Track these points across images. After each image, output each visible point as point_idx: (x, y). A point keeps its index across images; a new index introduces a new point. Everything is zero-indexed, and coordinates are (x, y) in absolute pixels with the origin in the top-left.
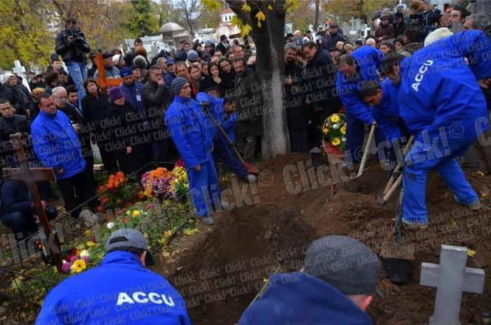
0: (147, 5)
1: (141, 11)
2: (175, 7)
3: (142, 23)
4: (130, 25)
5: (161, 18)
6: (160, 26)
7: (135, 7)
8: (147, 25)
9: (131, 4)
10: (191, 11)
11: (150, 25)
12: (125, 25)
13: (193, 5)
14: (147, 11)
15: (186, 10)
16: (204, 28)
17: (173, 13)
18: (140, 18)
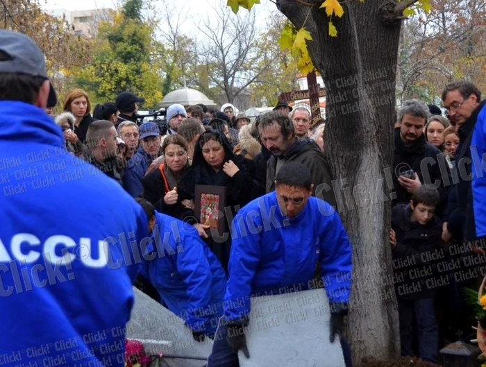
0: (142, 46)
1: (126, 58)
2: (201, 58)
3: (123, 83)
4: (97, 85)
5: (168, 77)
6: (164, 94)
7: (114, 48)
8: (134, 88)
9: (107, 41)
10: (236, 68)
11: (141, 88)
12: (89, 84)
13: (242, 55)
14: (139, 59)
15: (223, 65)
16: (260, 106)
17: (195, 69)
18: (122, 74)
